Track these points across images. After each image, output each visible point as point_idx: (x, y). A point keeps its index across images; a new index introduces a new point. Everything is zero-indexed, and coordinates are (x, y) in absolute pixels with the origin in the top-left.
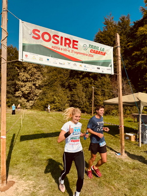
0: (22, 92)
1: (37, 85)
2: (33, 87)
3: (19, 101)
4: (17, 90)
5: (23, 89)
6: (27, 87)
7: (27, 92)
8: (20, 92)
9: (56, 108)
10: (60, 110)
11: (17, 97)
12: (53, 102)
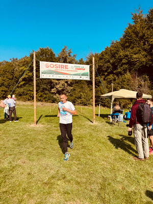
0: (57, 89)
1: (69, 83)
2: (66, 84)
3: (55, 96)
4: (52, 88)
5: (58, 86)
6: (60, 85)
7: (60, 89)
8: (55, 89)
9: (82, 103)
10: (85, 105)
11: (53, 93)
12: (80, 98)
